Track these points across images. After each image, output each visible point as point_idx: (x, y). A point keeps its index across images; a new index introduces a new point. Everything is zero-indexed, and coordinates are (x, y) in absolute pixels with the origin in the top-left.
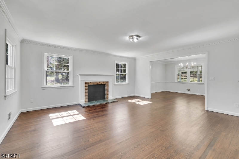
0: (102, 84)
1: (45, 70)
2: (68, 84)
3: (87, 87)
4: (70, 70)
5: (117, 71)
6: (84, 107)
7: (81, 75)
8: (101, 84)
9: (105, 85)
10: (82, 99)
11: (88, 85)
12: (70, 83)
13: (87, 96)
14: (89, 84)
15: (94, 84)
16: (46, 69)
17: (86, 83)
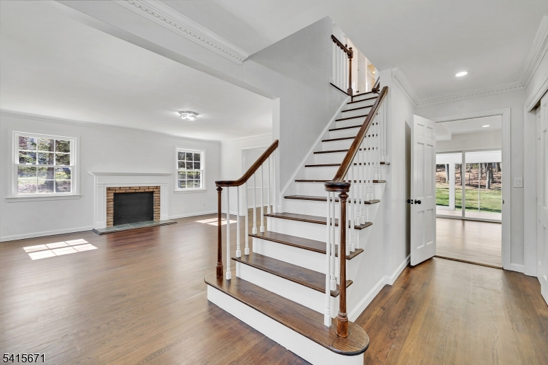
0: (147, 190)
1: (15, 165)
2: (69, 191)
3: (112, 197)
4: (72, 164)
5: (181, 165)
6: (102, 234)
7: (96, 174)
8: (143, 191)
9: (152, 192)
10: (100, 219)
11: (115, 194)
12: (73, 191)
13: (112, 215)
14: (117, 192)
15: (127, 191)
16: (17, 162)
17: (109, 189)
